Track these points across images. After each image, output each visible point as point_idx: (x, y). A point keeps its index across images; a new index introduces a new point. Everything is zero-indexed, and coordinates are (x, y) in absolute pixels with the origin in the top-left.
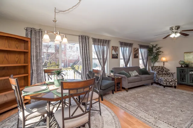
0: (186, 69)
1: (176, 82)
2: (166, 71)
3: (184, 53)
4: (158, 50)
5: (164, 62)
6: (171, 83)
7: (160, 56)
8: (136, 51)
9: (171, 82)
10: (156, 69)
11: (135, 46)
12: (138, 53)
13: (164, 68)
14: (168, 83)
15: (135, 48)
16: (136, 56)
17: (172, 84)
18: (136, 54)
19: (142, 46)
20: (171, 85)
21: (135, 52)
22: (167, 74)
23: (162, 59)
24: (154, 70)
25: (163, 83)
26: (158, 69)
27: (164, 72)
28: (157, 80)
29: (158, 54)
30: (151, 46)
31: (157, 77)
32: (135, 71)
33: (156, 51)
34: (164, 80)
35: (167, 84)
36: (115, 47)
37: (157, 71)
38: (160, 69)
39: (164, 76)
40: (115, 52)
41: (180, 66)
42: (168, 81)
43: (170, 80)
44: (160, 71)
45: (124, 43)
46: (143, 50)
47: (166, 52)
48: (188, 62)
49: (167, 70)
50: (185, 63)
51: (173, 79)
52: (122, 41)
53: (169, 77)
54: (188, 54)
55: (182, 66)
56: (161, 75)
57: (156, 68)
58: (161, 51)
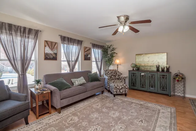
0: (137, 72)
1: (127, 89)
2: (119, 76)
3: (136, 55)
4: (113, 52)
5: (118, 65)
6: (121, 91)
7: (114, 58)
8: (87, 51)
9: (121, 89)
10: (108, 74)
11: (86, 44)
12: (90, 54)
13: (117, 72)
14: (118, 90)
15: (86, 48)
16: (87, 58)
17: (123, 92)
18: (88, 55)
19: (95, 46)
20: (121, 92)
21: (86, 53)
22: (119, 79)
23: (116, 61)
24: (107, 74)
25: (113, 91)
26: (111, 73)
27: (117, 77)
28: (108, 87)
29: (112, 56)
30: (107, 46)
31: (108, 83)
32: (82, 78)
33: (111, 53)
34: (114, 87)
35: (117, 93)
36: (52, 42)
37: (110, 75)
38: (112, 73)
39: (116, 81)
40: (52, 49)
41: (132, 69)
42: (118, 89)
43: (121, 87)
44: (113, 75)
45: (68, 38)
46: (97, 50)
47: (120, 54)
48: (139, 65)
49: (119, 74)
50: (136, 66)
51: (123, 85)
52: (64, 35)
53: (121, 82)
54: (139, 56)
55: (133, 70)
56: (113, 81)
57: (109, 72)
58: (115, 53)
